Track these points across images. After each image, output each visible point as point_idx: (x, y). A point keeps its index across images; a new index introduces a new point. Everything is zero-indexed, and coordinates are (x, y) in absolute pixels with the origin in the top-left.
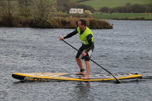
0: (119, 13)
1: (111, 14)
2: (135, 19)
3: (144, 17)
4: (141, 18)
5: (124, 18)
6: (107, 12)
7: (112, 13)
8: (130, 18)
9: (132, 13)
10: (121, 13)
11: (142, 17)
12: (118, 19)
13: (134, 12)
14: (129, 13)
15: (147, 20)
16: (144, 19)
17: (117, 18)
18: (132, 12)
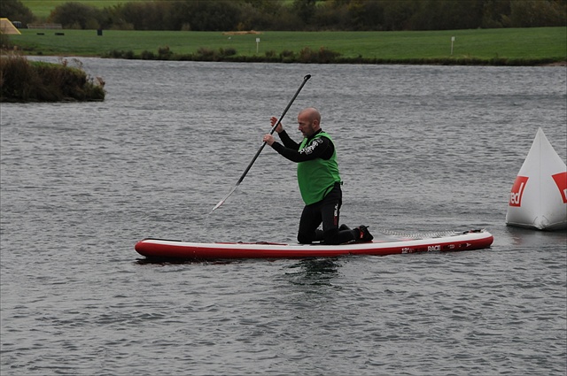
0: (136, 29)
1: (100, 33)
2: (199, 55)
3: (234, 46)
4: (222, 51)
5: (156, 53)
6: (83, 28)
7: (104, 32)
8: (179, 53)
9: (186, 30)
10: (143, 30)
11: (226, 47)
12: (130, 56)
13: (194, 28)
14: (175, 30)
15: (244, 60)
16: (235, 56)
17: (127, 51)
18: (188, 26)
